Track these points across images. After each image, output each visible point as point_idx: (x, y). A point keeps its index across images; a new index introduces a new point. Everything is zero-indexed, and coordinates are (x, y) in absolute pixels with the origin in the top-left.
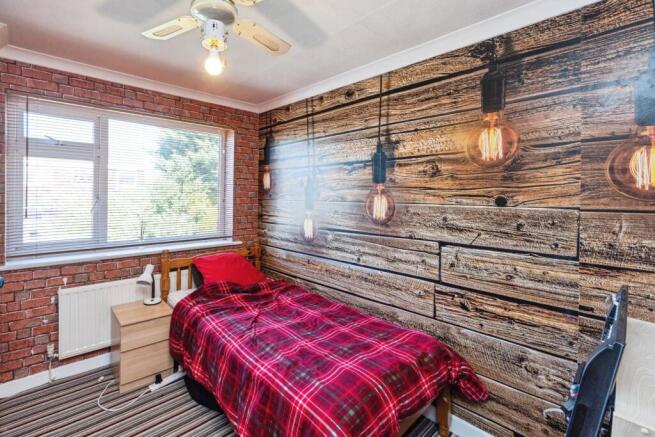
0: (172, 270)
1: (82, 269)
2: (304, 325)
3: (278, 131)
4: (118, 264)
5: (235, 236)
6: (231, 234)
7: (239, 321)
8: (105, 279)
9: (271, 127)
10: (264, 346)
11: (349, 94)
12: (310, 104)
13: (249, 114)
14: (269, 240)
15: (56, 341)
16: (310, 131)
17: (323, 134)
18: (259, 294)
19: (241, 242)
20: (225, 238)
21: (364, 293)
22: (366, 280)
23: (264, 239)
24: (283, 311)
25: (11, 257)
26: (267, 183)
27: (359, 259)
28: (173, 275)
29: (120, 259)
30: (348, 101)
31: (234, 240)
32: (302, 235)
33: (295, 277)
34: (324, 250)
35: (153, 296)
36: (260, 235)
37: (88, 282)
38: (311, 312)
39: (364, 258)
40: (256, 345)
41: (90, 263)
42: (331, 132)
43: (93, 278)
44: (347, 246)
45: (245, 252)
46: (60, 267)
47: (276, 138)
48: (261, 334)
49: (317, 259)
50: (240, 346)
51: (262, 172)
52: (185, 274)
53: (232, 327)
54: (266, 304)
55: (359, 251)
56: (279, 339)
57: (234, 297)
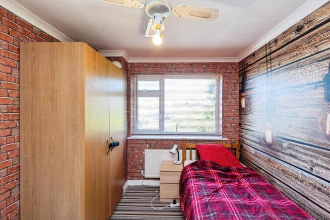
0: (189, 149)
1: (153, 142)
2: (248, 207)
3: (248, 71)
4: (166, 142)
5: (223, 135)
6: (221, 133)
7: (206, 188)
8: (161, 148)
9: (245, 68)
10: (210, 211)
11: (299, 28)
12: (268, 47)
13: (231, 64)
14: (245, 140)
15: (144, 169)
16: (269, 66)
17: (279, 67)
18: (229, 174)
19: (227, 139)
20: (219, 135)
21: (317, 200)
22: (319, 189)
23: (243, 139)
24: (240, 190)
25: (133, 134)
26: (243, 105)
27: (312, 169)
28: (188, 151)
29: (167, 140)
30: (298, 35)
31: (223, 137)
32: (265, 140)
33: (261, 169)
34: (280, 154)
35: (178, 160)
36: (240, 136)
37: (155, 148)
38: (259, 199)
39: (317, 169)
40: (207, 208)
41: (156, 140)
42: (284, 63)
43: (157, 147)
44: (299, 155)
45: (229, 146)
46: (146, 140)
47: (248, 75)
48: (213, 202)
49: (276, 160)
50: (198, 204)
51: (241, 97)
52: (194, 152)
53: (200, 190)
54: (230, 182)
55: (311, 161)
56: (223, 211)
57: (212, 171)
